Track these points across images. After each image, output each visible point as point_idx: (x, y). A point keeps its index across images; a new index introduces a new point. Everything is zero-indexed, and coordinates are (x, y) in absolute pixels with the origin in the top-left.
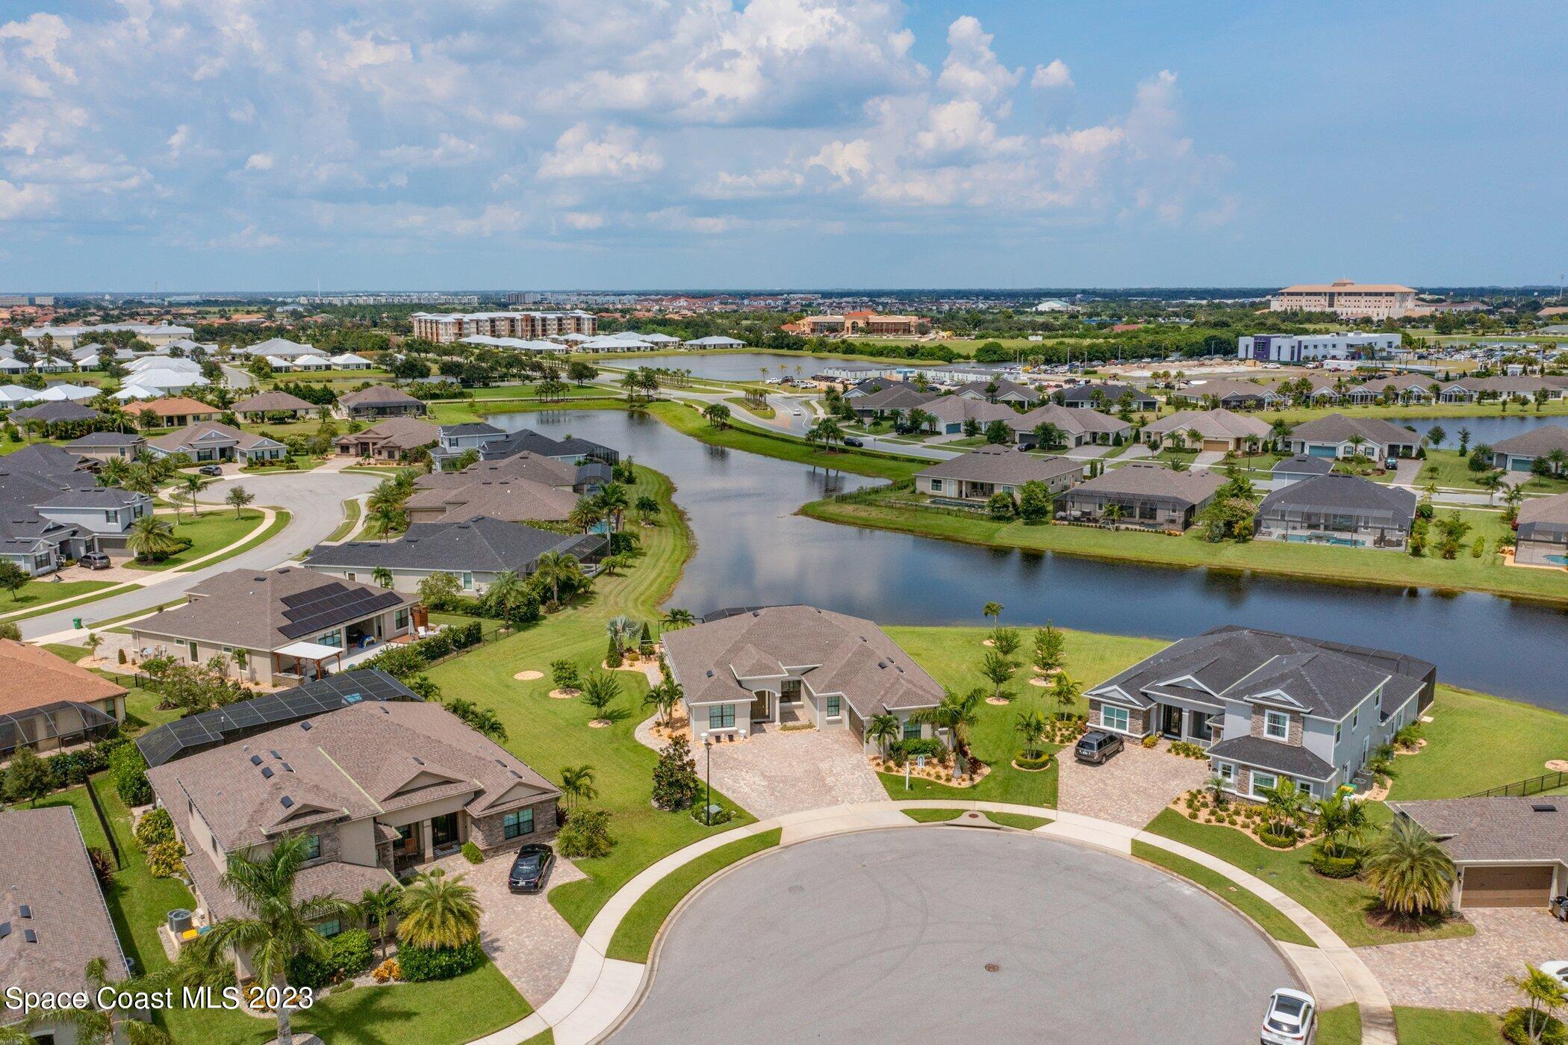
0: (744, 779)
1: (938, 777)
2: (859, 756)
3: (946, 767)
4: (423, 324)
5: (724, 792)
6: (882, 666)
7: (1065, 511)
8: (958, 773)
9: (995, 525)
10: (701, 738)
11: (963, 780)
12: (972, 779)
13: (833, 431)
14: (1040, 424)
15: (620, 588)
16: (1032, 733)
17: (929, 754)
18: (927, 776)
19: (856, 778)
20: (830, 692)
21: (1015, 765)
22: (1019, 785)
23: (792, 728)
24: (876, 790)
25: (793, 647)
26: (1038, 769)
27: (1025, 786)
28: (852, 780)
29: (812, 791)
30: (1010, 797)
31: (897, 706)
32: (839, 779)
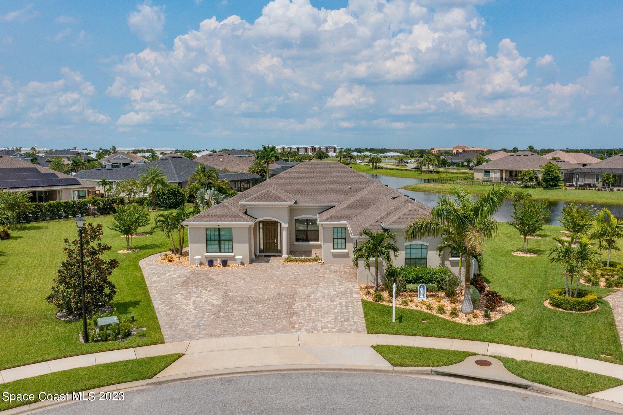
0: (198, 297)
1: (441, 310)
3: (454, 302)
8: (467, 306)
11: (475, 316)
12: (487, 316)
13: (431, 161)
16: (575, 264)
17: (434, 285)
18: (427, 309)
19: (334, 305)
20: (334, 221)
21: (549, 305)
22: (556, 328)
23: (296, 260)
24: (353, 319)
25: (315, 189)
26: (582, 310)
27: (566, 329)
28: (328, 307)
29: (269, 314)
30: (544, 341)
31: (396, 224)
32: (312, 305)
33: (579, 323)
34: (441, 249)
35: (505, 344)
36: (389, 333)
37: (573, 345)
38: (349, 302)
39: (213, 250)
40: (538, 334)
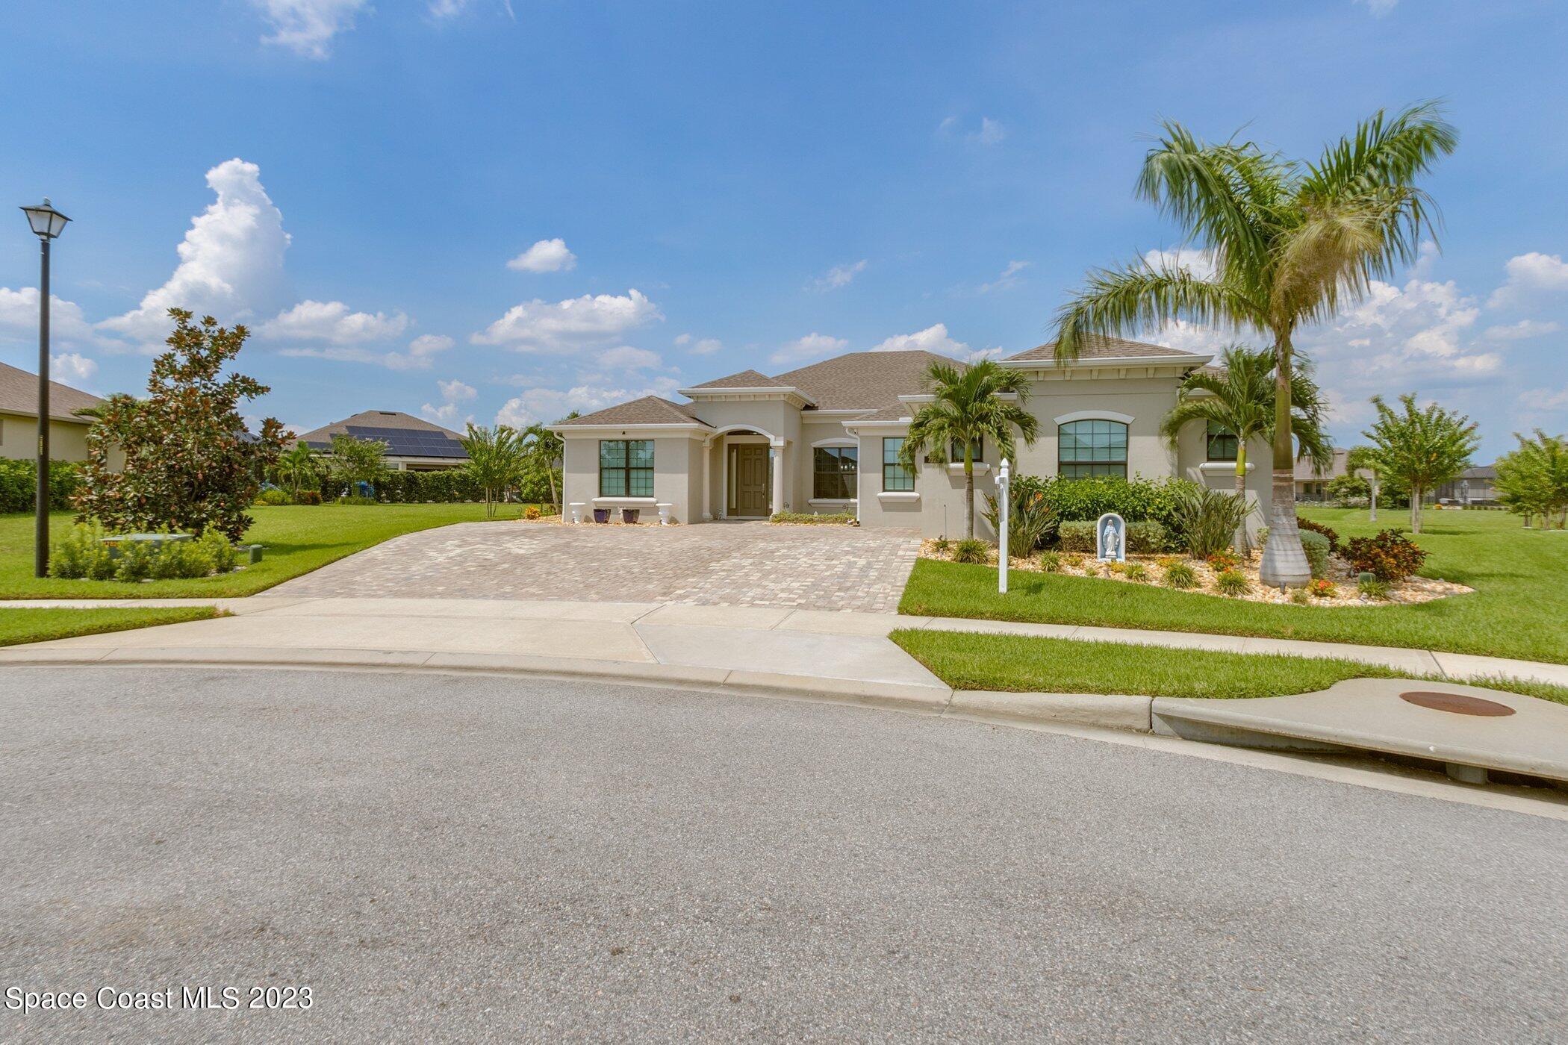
18: (1130, 578)
19: (829, 565)
20: (885, 419)
23: (796, 519)
24: (870, 588)
34: (1173, 428)
39: (614, 491)
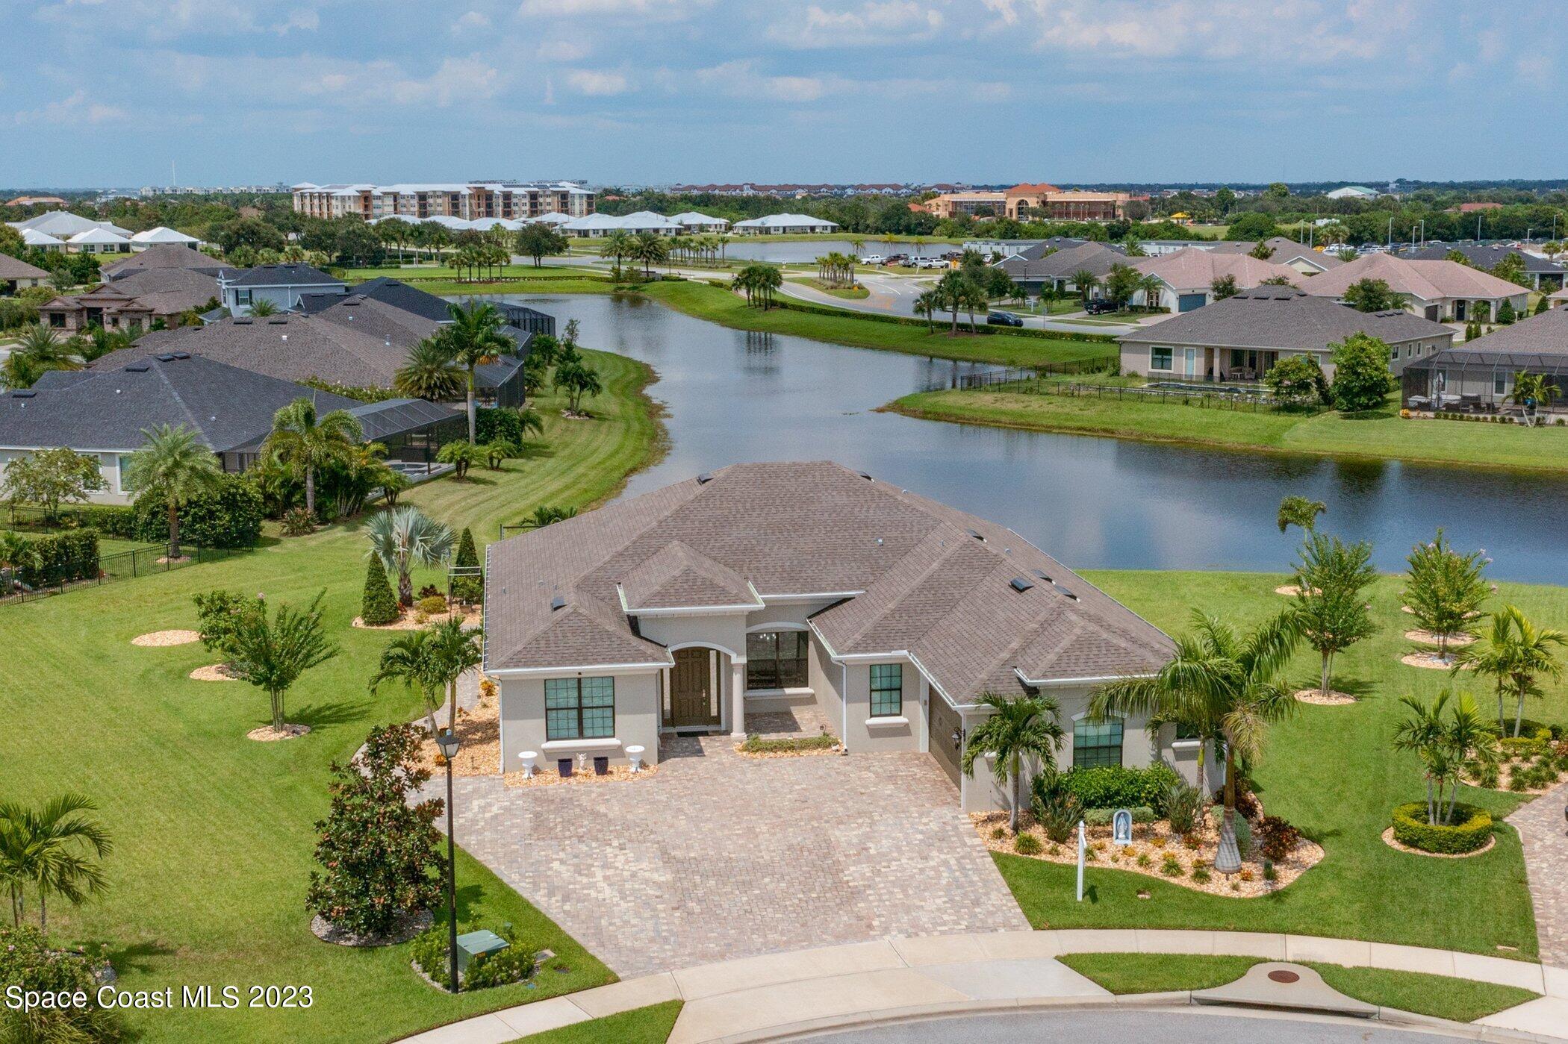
0: (605, 866)
1: (1172, 867)
2: (947, 813)
3: (1194, 844)
4: (307, 201)
5: (539, 899)
6: (1018, 589)
7: (1425, 394)
8: (1229, 857)
9: (1283, 419)
10: (518, 764)
11: (1247, 878)
12: (1270, 876)
13: (965, 293)
14: (1357, 283)
15: (471, 501)
16: (1446, 753)
17: (1144, 809)
18: (1141, 865)
19: (933, 868)
20: (875, 650)
21: (1394, 841)
22: (1413, 894)
23: (775, 747)
24: (990, 899)
25: (791, 550)
26: (1462, 851)
27: (1432, 895)
28: (920, 874)
29: (800, 900)
30: (1391, 925)
31: (1054, 676)
32: (883, 870)
33: (1454, 881)
34: (1155, 726)
35: (1317, 935)
36: (1079, 926)
37: (1446, 931)
38: (963, 857)
39: (563, 733)
40: (1378, 910)
